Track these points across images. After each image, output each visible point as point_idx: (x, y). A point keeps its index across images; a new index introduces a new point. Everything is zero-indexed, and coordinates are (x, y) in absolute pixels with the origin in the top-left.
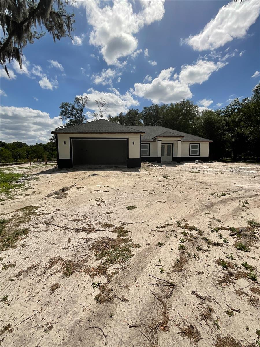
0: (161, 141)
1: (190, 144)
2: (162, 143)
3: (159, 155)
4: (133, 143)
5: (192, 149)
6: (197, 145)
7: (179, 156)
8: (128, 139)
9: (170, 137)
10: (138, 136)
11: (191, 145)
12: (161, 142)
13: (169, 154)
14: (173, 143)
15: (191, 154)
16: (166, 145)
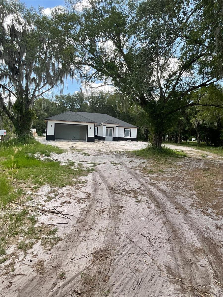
1: (125, 129)
2: (106, 127)
3: (104, 136)
4: (91, 128)
5: (126, 132)
6: (129, 130)
7: (117, 136)
8: (88, 125)
9: (112, 124)
10: (94, 124)
13: (110, 135)
14: (113, 128)
15: (125, 136)
16: (109, 129)
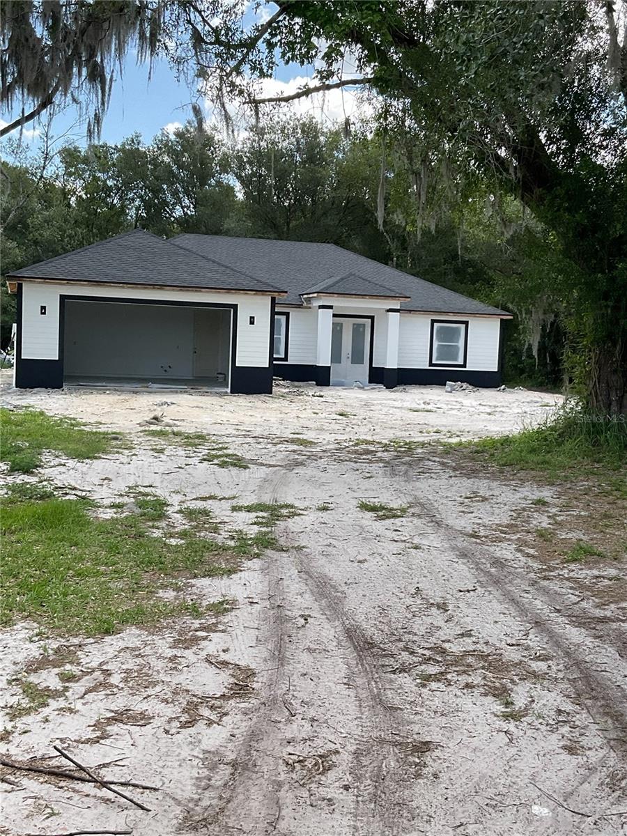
0: (331, 307)
1: (433, 322)
2: (334, 316)
3: (324, 360)
5: (440, 339)
6: (458, 330)
7: (392, 363)
9: (363, 296)
10: (268, 300)
11: (436, 325)
12: (330, 312)
13: (357, 358)
14: (372, 318)
15: (437, 359)
16: (348, 324)
